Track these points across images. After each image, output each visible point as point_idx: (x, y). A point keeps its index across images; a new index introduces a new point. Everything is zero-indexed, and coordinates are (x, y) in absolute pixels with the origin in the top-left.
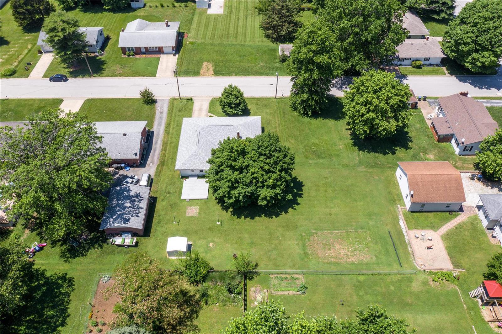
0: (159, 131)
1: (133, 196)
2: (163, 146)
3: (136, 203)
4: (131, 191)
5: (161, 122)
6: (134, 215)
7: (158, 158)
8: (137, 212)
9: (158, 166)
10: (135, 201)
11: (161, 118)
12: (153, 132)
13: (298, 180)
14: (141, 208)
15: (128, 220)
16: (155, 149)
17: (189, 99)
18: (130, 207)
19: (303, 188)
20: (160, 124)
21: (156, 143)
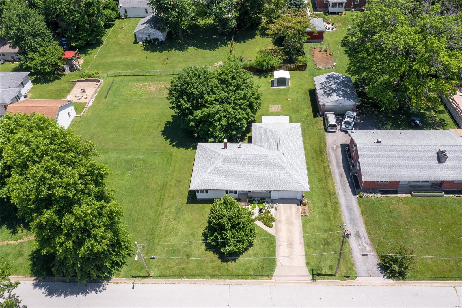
0: (345, 195)
1: (333, 92)
2: (330, 172)
3: (327, 90)
4: (336, 96)
5: (350, 213)
6: (324, 83)
7: (330, 155)
8: (323, 86)
9: (325, 146)
10: (329, 91)
11: (354, 224)
12: (354, 193)
13: (165, 137)
14: (320, 89)
15: (327, 78)
16: (339, 167)
17: (319, 275)
18: (331, 86)
19: (163, 129)
20: (350, 210)
21: (341, 175)
